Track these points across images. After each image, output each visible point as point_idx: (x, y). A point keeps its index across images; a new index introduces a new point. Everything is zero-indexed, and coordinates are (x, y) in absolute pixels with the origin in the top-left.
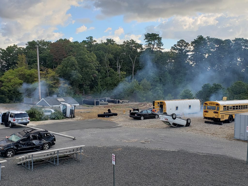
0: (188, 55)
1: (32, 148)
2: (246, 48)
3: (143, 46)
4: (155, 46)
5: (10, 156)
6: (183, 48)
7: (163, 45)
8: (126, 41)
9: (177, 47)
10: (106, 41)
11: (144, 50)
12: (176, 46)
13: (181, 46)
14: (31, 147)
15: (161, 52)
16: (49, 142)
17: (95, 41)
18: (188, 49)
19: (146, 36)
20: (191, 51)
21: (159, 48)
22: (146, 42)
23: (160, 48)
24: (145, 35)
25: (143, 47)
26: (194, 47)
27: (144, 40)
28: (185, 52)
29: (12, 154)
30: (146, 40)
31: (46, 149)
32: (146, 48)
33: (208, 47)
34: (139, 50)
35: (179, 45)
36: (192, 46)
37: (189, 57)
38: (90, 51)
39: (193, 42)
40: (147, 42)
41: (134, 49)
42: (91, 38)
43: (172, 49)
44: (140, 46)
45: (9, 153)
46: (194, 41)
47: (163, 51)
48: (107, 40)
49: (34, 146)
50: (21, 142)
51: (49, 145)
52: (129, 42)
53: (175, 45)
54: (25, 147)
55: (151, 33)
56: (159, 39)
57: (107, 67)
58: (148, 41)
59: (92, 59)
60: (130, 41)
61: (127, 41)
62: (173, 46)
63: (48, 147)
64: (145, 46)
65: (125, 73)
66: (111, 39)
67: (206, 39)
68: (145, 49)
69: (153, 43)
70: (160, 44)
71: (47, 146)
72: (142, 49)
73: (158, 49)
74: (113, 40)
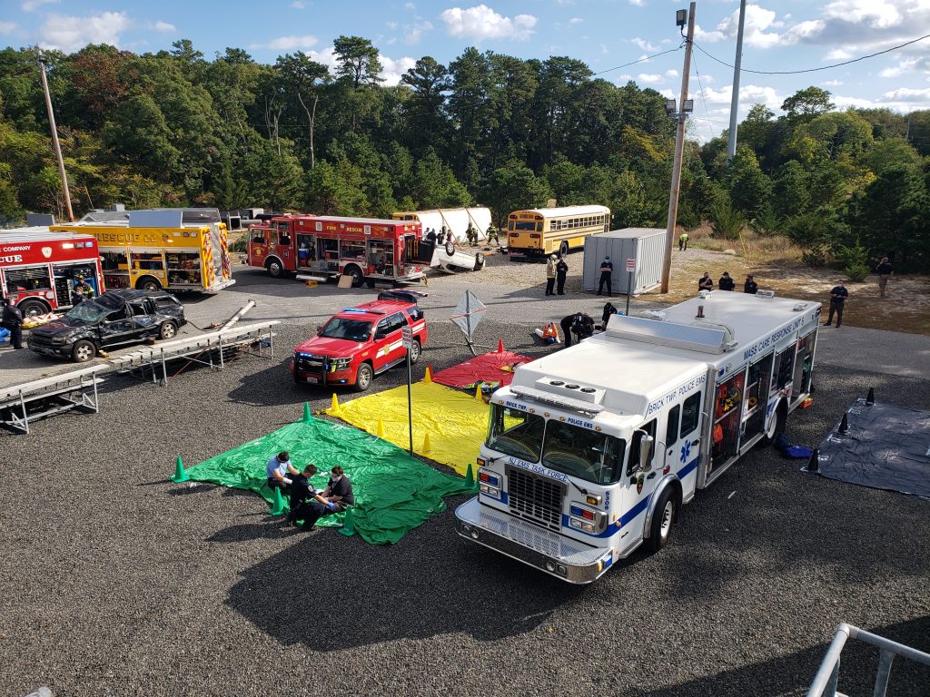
0: (443, 98)
1: (136, 336)
2: (574, 82)
3: (332, 72)
4: (363, 72)
5: (86, 357)
6: (431, 78)
7: (381, 70)
8: (284, 57)
9: (416, 74)
10: (224, 55)
11: (335, 80)
12: (412, 74)
13: (426, 75)
14: (132, 332)
15: (376, 87)
16: (174, 320)
17: (199, 54)
18: (443, 83)
19: (336, 43)
20: (452, 88)
21: (371, 76)
22: (338, 59)
23: (375, 78)
24: (335, 41)
25: (331, 74)
26: (456, 76)
27: (334, 53)
28: (437, 90)
29: (89, 352)
30: (337, 56)
31: (170, 336)
32: (338, 76)
33: (490, 77)
34: (318, 81)
35: (419, 71)
36: (451, 73)
37: (447, 102)
38: (194, 83)
39: (455, 63)
40: (340, 62)
41: (307, 79)
42: (187, 43)
43: (403, 80)
44: (321, 70)
45: (81, 350)
46: (456, 61)
47: (381, 84)
48: (228, 50)
49: (141, 330)
50: (107, 322)
51: (174, 327)
52: (293, 59)
53: (410, 70)
54: (116, 333)
55: (350, 37)
56: (373, 53)
57: (243, 128)
58: (344, 58)
59: (202, 106)
60: (296, 55)
61: (287, 55)
62: (406, 72)
63: (172, 331)
64: (336, 71)
65: (292, 143)
66: (238, 50)
67: (486, 56)
68: (335, 78)
69: (356, 63)
70: (374, 67)
71: (169, 330)
72: (329, 78)
73: (371, 80)
74: (244, 52)
